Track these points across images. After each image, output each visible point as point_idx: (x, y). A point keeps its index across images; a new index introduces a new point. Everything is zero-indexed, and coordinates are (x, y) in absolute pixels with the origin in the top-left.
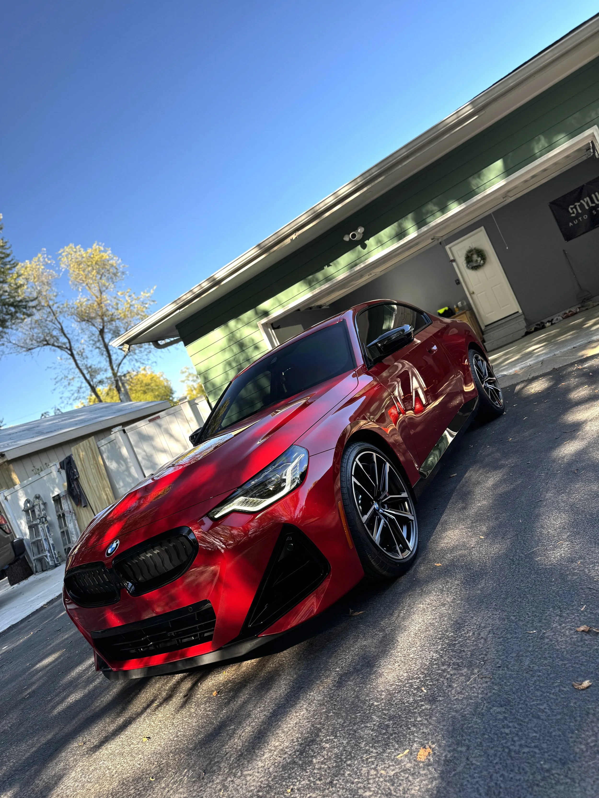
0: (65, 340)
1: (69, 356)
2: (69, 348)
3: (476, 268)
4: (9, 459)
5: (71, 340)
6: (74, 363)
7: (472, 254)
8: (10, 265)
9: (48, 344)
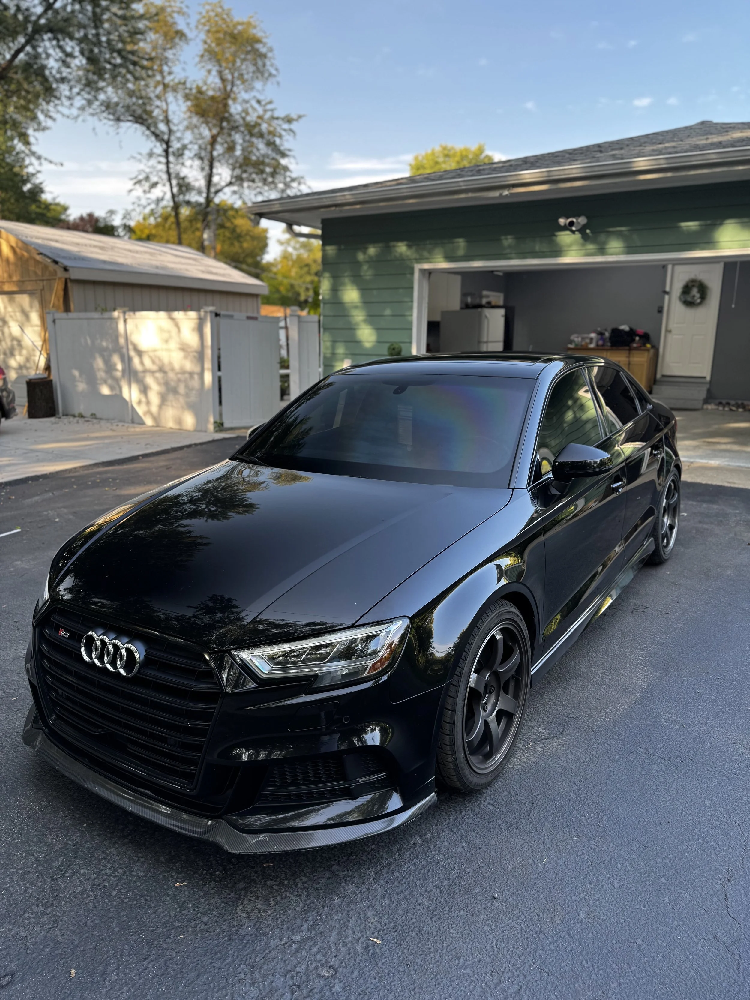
0: (166, 129)
1: (163, 153)
2: (166, 140)
3: (689, 304)
4: (73, 277)
5: (172, 132)
6: (164, 164)
7: (693, 286)
9: (142, 123)
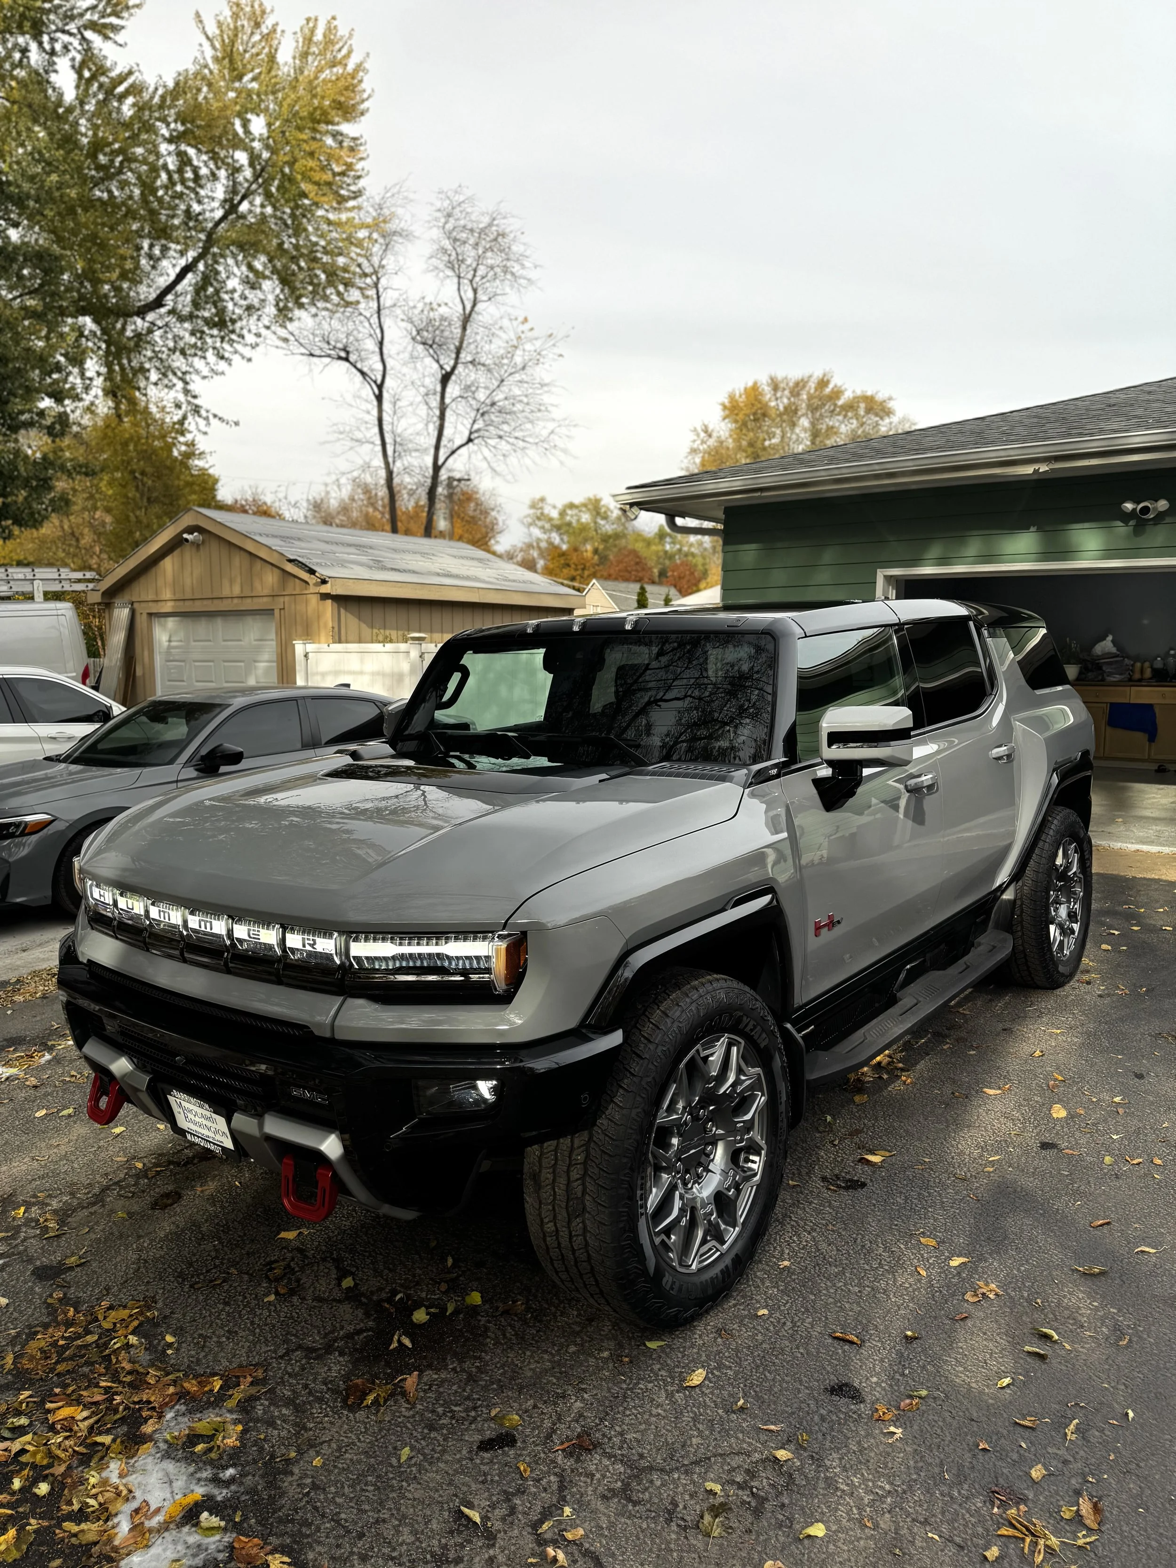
0: (379, 366)
1: (373, 398)
2: (379, 382)
4: (334, 592)
5: (388, 372)
6: (375, 412)
8: (349, 190)
9: (346, 359)
